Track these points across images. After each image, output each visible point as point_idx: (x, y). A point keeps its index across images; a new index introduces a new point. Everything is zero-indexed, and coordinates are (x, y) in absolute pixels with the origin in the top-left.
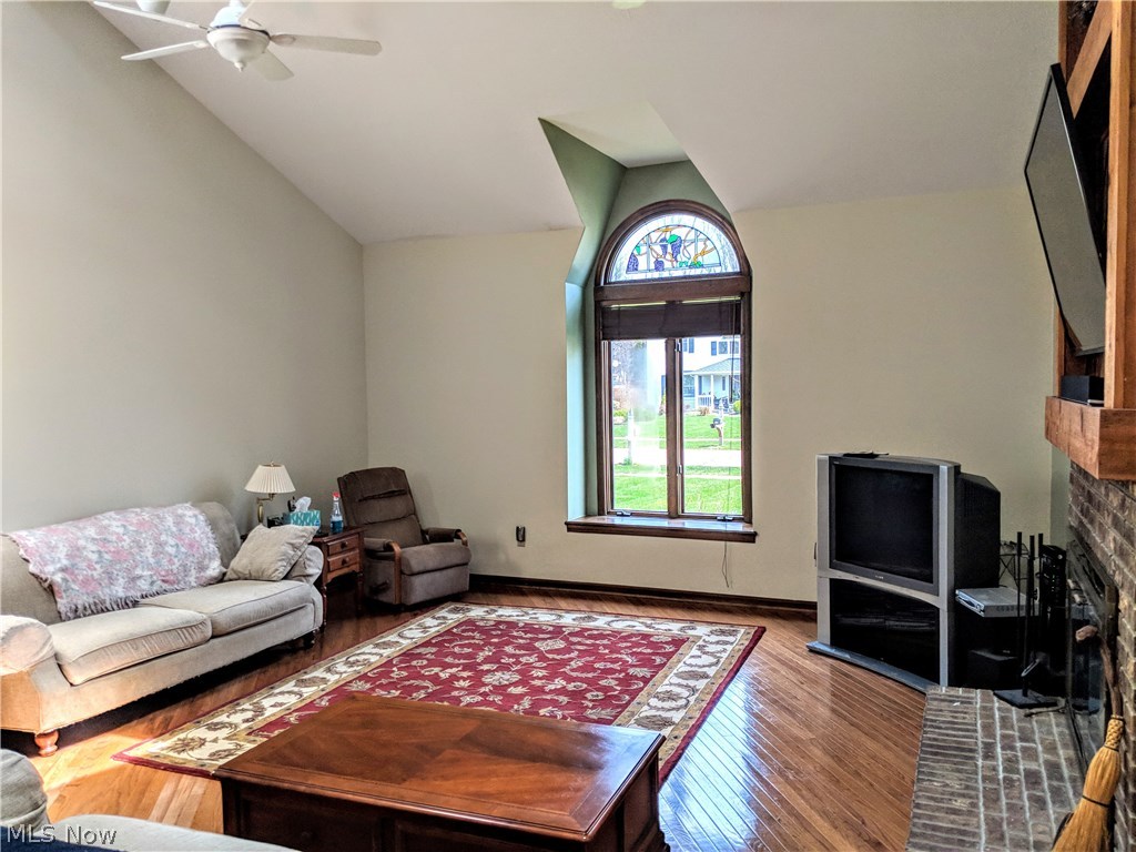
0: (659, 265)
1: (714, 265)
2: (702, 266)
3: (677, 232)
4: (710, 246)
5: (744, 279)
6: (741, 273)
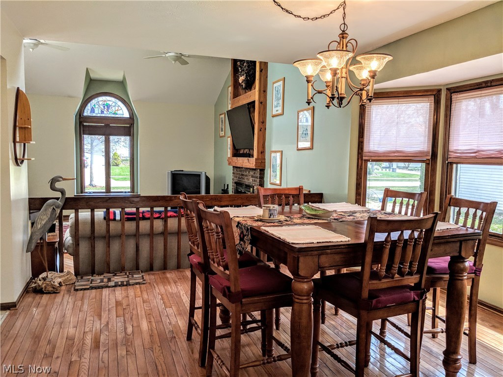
0: (102, 112)
1: (121, 114)
2: (117, 114)
3: (108, 102)
4: (120, 108)
5: (132, 120)
6: (130, 118)
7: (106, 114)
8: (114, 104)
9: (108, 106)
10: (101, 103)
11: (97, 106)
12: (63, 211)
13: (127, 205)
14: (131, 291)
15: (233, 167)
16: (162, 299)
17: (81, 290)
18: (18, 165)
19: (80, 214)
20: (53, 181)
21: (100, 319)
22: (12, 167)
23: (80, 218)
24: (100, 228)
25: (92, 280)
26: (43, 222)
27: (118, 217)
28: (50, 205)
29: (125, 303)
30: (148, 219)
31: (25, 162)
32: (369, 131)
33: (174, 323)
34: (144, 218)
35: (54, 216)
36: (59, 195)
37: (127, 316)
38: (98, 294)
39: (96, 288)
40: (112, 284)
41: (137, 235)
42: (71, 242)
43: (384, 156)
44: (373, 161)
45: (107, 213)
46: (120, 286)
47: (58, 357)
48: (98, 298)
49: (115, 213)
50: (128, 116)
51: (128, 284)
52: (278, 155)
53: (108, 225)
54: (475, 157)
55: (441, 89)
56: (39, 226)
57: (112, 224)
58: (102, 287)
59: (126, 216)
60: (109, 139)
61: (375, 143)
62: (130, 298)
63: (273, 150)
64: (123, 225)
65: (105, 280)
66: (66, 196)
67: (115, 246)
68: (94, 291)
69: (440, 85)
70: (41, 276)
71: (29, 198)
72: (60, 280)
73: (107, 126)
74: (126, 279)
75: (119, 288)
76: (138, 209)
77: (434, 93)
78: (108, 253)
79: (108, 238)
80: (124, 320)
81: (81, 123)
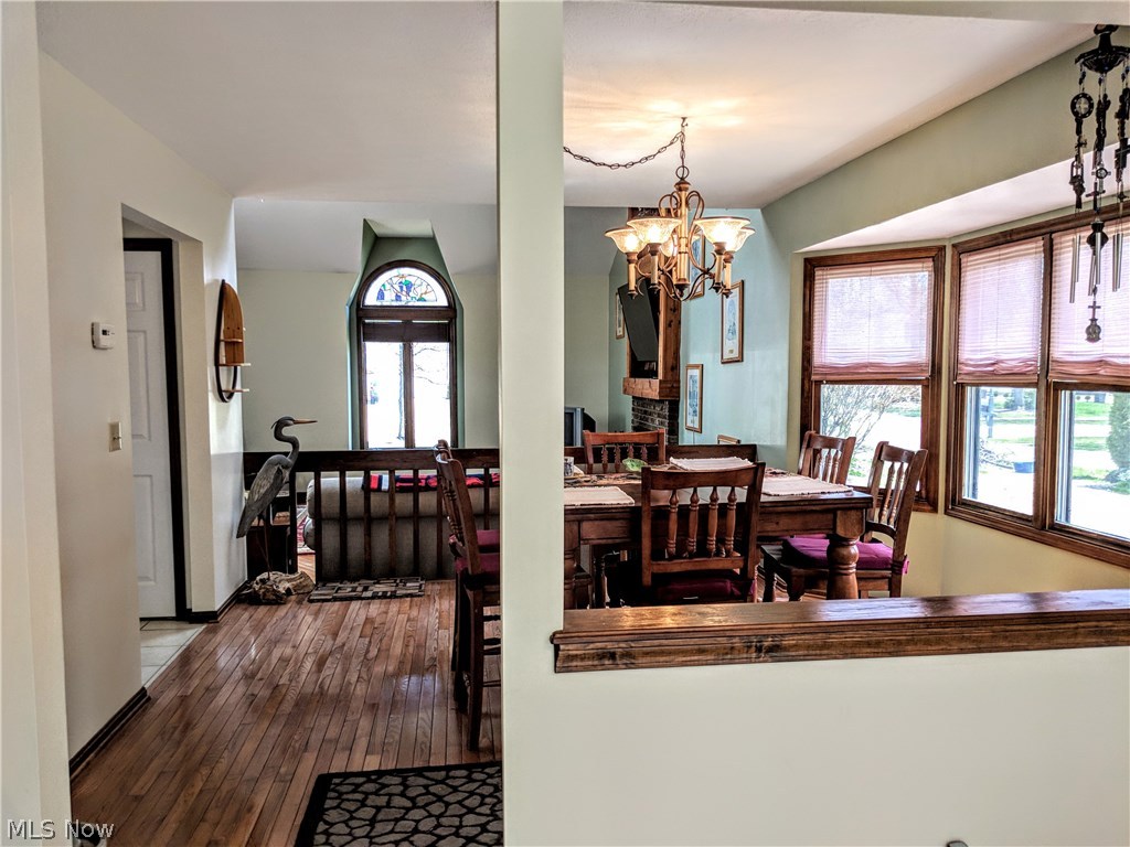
0: (398, 297)
1: (432, 301)
2: (425, 301)
3: (409, 279)
4: (430, 289)
5: (452, 310)
6: (450, 306)
7: (406, 300)
8: (419, 282)
9: (409, 286)
10: (395, 280)
11: (388, 287)
12: (297, 474)
13: (398, 465)
14: (394, 606)
15: (633, 397)
16: (440, 617)
17: (318, 601)
18: (223, 400)
19: (322, 480)
20: (280, 424)
21: (335, 639)
22: (213, 403)
23: (323, 486)
24: (355, 505)
25: (339, 588)
26: (262, 491)
27: (385, 486)
28: (273, 464)
29: (378, 621)
30: (434, 489)
31: (237, 397)
32: (824, 328)
33: (442, 648)
34: (428, 488)
35: (279, 481)
36: (288, 447)
37: (376, 636)
38: (342, 608)
39: (341, 599)
40: (369, 594)
41: (416, 517)
42: (312, 527)
43: (847, 374)
44: (828, 382)
45: (367, 478)
46: (379, 598)
47: (261, 679)
48: (340, 613)
49: (380, 479)
50: (446, 304)
51: (394, 596)
52: (696, 372)
53: (367, 499)
54: (993, 373)
55: (945, 247)
56: (257, 497)
57: (374, 498)
58: (351, 599)
59: (398, 484)
60: (410, 347)
61: (833, 348)
62: (390, 614)
63: (691, 363)
64: (392, 500)
65: (360, 589)
66: (300, 450)
67: (381, 537)
68: (337, 603)
69: (943, 239)
70: (258, 578)
71: (244, 454)
72: (288, 585)
73: (407, 323)
74: (393, 589)
75: (377, 601)
76: (416, 472)
77: (933, 254)
78: (368, 546)
79: (369, 520)
80: (370, 642)
81: (360, 320)
